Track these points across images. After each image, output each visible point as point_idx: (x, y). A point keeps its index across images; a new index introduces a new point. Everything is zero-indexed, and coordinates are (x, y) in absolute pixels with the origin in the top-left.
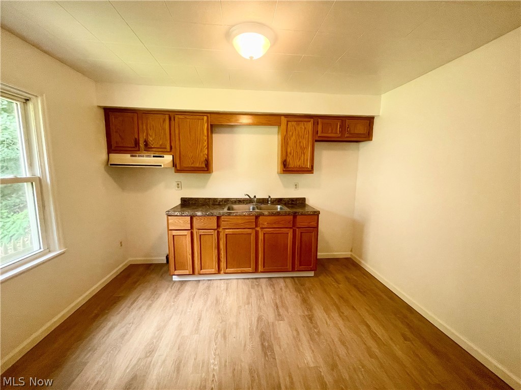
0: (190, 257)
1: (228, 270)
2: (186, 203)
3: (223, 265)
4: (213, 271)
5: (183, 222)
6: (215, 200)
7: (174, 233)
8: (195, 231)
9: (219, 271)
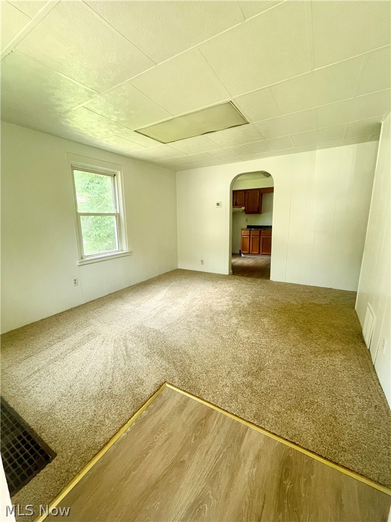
0: (248, 246)
1: (263, 253)
2: (249, 227)
3: (261, 251)
4: (257, 253)
5: (247, 232)
6: (262, 226)
7: (243, 236)
8: (251, 236)
9: (259, 254)
